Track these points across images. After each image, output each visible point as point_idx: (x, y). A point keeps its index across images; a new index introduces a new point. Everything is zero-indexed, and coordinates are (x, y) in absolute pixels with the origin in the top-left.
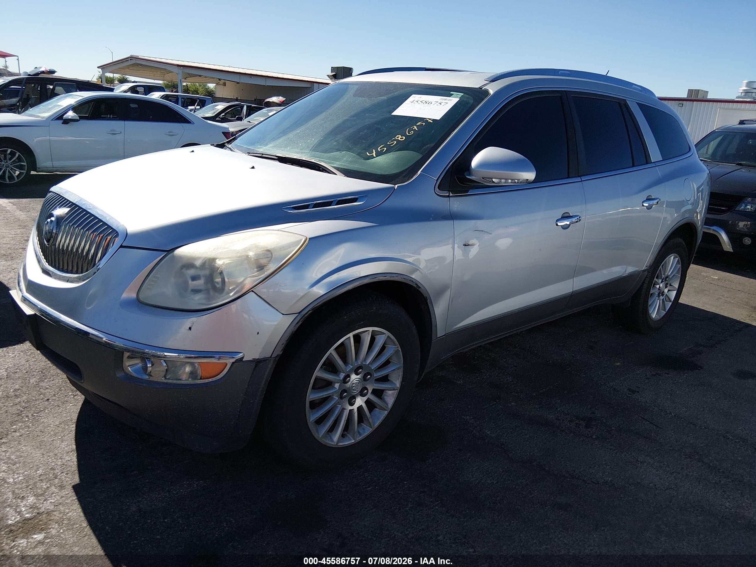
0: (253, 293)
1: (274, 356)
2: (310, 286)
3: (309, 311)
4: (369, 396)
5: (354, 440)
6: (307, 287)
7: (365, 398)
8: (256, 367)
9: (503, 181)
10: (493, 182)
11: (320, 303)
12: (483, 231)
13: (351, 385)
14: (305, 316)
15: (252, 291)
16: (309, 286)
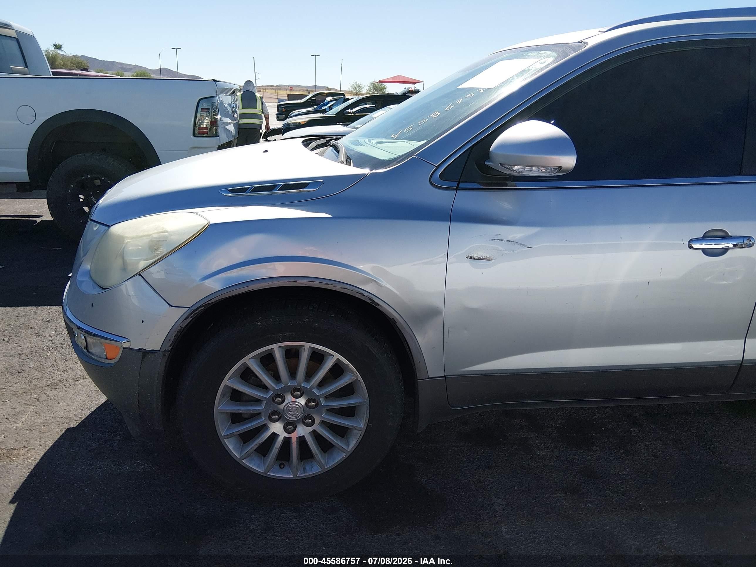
0: (140, 277)
1: (162, 350)
2: (201, 279)
3: (200, 307)
4: (316, 427)
5: (293, 475)
6: (198, 279)
7: (311, 429)
8: (143, 358)
9: (534, 169)
10: (513, 170)
11: (213, 301)
12: (511, 242)
13: (285, 408)
14: (197, 312)
15: (140, 275)
16: (199, 278)
